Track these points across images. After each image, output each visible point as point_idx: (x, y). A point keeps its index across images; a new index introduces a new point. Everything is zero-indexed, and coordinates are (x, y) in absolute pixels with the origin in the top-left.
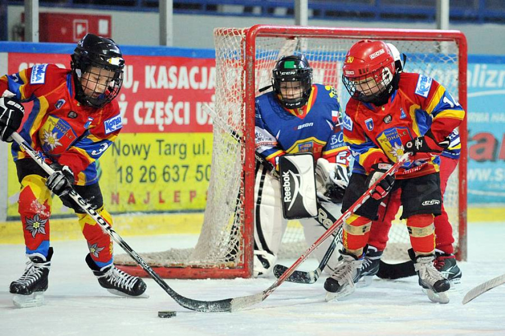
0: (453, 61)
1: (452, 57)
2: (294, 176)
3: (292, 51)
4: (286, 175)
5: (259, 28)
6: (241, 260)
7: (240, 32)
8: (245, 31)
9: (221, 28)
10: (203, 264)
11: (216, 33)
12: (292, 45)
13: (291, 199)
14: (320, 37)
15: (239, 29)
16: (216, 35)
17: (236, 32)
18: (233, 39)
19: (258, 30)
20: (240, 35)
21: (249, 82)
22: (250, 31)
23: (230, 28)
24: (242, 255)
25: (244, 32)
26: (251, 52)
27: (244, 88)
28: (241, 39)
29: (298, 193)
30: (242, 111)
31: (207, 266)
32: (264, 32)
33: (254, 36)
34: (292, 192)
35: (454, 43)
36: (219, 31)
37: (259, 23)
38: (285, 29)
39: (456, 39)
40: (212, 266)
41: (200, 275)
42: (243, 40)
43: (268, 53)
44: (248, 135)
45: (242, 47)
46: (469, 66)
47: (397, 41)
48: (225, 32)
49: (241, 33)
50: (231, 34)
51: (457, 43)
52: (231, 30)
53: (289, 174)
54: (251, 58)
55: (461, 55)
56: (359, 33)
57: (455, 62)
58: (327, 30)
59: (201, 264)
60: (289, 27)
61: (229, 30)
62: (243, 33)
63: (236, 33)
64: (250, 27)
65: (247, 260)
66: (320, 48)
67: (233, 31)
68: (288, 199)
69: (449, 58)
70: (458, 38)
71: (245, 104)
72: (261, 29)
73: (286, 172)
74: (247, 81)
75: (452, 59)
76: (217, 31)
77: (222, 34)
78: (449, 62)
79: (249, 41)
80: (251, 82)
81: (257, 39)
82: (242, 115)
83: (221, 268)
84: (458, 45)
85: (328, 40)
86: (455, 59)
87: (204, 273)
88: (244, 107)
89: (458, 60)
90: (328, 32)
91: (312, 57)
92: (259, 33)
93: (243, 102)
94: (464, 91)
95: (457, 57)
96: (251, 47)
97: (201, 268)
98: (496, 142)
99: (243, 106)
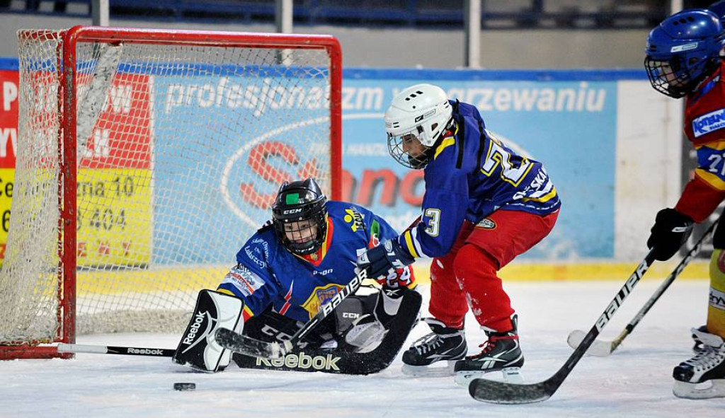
0: (324, 75)
1: (322, 69)
2: (210, 319)
3: (115, 60)
4: (201, 316)
5: (80, 30)
6: (59, 335)
7: (55, 34)
8: (62, 34)
9: (28, 30)
10: (8, 341)
11: (21, 36)
12: (116, 53)
13: (192, 342)
14: (157, 43)
15: (54, 31)
16: (22, 38)
17: (50, 35)
18: (46, 45)
19: (80, 33)
20: (54, 39)
21: (69, 102)
22: (68, 34)
23: (41, 30)
24: (60, 328)
25: (60, 35)
26: (70, 62)
27: (62, 110)
28: (57, 45)
29: (205, 338)
30: (59, 140)
31: (13, 342)
32: (87, 35)
33: (75, 40)
34: (198, 335)
35: (325, 51)
36: (25, 33)
37: (80, 24)
38: (114, 32)
39: (327, 46)
40: (20, 343)
41: (5, 355)
42: (59, 45)
43: (84, 64)
44: (68, 171)
45: (58, 55)
46: (344, 82)
47: (250, 49)
48: (35, 35)
49: (56, 38)
50: (43, 38)
51: (328, 52)
52: (43, 32)
53: (206, 315)
54: (71, 70)
55: (334, 67)
56: (207, 37)
57: (326, 77)
58: (166, 34)
59: (5, 340)
60: (119, 30)
61: (40, 32)
62: (58, 37)
63: (49, 37)
64: (68, 29)
65: (67, 335)
66: (149, 57)
67: (45, 34)
68: (189, 341)
69: (318, 72)
70: (330, 45)
71: (62, 130)
72: (83, 31)
73: (202, 313)
74: (65, 100)
75: (321, 72)
76: (22, 32)
77: (30, 38)
78: (318, 77)
79: (68, 47)
80: (71, 101)
81: (78, 44)
82: (60, 145)
83: (32, 345)
84: (330, 54)
85: (160, 46)
86: (326, 73)
87: (9, 351)
88: (62, 135)
89: (329, 73)
90: (168, 36)
91: (139, 68)
92: (80, 37)
93: (61, 128)
94: (338, 115)
95: (329, 70)
96: (71, 56)
97: (6, 345)
98: (354, 181)
99: (60, 132)
